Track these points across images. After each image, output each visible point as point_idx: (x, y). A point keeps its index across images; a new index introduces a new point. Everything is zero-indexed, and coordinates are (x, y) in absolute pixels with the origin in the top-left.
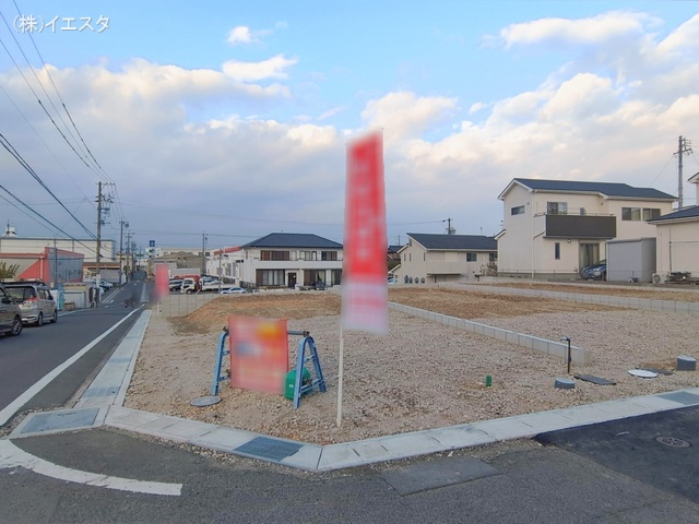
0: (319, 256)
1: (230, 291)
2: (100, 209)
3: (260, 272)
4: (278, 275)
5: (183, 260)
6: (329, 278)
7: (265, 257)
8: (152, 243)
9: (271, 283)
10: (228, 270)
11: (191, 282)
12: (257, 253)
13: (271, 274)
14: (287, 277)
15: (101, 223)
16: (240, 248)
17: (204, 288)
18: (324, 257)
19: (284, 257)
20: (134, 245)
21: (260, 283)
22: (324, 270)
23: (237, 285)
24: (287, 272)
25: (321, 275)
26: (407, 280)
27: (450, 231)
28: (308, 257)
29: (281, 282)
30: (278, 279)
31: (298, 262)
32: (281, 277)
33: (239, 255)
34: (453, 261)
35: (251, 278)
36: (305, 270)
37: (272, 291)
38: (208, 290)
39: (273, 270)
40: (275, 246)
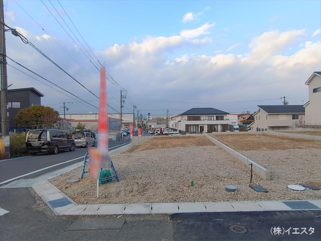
0: (215, 118)
1: (174, 135)
2: (121, 101)
3: (187, 126)
4: (196, 127)
5: (159, 121)
6: (219, 128)
7: (189, 119)
8: (149, 114)
9: (192, 131)
10: (176, 125)
11: (158, 130)
12: (186, 117)
13: (192, 127)
14: (199, 128)
15: (122, 107)
16: (180, 115)
17: (164, 133)
18: (217, 118)
19: (198, 119)
20: (141, 115)
21: (187, 131)
22: (217, 125)
23: (178, 132)
24: (199, 126)
25: (216, 127)
26: (258, 130)
27: (285, 103)
28: (209, 118)
29: (197, 130)
30: (196, 129)
31: (205, 121)
32: (197, 128)
33: (179, 118)
34: (284, 119)
35: (184, 129)
36: (208, 125)
37: (193, 135)
38: (165, 134)
39: (193, 125)
40: (194, 114)
